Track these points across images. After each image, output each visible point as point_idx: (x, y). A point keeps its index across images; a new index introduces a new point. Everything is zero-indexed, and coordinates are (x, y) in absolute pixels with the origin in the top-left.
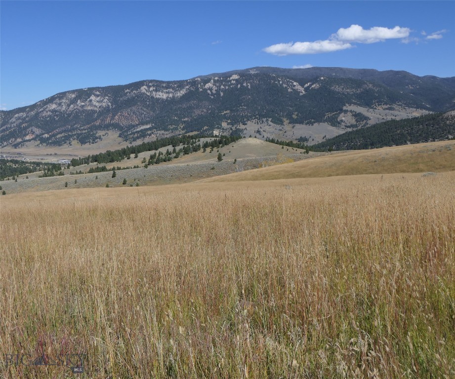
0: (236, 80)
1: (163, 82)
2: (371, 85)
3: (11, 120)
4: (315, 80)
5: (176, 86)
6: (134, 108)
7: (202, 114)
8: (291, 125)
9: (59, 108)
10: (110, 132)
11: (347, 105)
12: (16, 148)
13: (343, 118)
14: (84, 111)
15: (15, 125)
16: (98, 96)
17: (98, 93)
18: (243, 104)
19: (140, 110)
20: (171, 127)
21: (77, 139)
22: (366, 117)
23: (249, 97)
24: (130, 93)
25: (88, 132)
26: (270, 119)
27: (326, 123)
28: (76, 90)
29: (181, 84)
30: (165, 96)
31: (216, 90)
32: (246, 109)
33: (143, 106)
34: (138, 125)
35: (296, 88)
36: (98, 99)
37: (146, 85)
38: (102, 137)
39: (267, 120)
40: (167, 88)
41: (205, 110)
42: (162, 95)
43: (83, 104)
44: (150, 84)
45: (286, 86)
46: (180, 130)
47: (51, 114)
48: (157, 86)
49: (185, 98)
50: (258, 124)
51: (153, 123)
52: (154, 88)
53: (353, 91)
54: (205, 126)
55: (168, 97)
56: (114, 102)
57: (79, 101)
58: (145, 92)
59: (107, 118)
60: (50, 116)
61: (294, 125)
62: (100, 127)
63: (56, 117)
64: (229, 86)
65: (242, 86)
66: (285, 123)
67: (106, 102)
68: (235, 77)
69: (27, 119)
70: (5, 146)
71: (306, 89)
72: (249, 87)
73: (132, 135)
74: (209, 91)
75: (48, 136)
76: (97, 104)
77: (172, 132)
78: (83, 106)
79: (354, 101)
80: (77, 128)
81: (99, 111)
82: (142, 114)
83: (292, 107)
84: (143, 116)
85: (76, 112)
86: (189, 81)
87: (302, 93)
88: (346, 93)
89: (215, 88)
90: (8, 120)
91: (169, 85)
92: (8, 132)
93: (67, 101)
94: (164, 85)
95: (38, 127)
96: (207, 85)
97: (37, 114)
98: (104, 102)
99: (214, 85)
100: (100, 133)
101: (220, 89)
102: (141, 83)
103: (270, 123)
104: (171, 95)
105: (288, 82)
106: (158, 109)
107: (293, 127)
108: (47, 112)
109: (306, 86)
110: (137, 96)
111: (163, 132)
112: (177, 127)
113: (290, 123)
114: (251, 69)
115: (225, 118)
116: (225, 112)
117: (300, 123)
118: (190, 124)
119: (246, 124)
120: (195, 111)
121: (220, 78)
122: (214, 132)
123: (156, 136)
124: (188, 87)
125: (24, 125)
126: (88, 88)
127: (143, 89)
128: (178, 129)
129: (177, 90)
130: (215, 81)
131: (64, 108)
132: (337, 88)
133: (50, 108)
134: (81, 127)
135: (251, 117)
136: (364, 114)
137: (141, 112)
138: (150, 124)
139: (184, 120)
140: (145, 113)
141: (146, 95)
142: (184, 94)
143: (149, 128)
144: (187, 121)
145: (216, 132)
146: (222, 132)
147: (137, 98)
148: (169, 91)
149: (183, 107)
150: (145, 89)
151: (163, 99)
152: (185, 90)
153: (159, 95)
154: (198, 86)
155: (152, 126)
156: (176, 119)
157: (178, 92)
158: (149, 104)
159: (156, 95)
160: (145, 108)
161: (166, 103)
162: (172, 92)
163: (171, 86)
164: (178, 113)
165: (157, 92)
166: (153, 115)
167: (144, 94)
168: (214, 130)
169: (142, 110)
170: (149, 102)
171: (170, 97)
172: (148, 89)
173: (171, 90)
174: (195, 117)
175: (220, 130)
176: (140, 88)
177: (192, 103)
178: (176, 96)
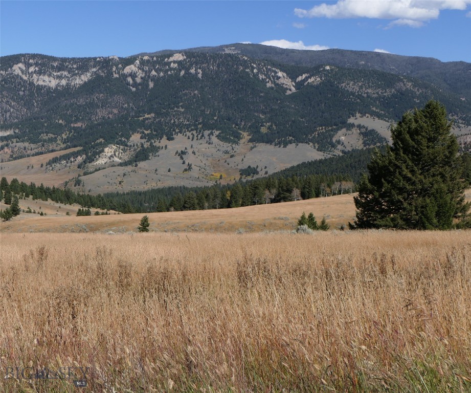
0: (179, 63)
1: (54, 59)
2: (410, 84)
4: (315, 70)
5: (75, 66)
7: (109, 118)
8: (251, 145)
11: (358, 115)
13: (343, 138)
18: (181, 104)
19: (4, 105)
20: (44, 137)
22: (382, 138)
23: (196, 92)
26: (217, 133)
27: (311, 144)
29: (83, 64)
30: (53, 83)
31: (142, 78)
32: (183, 113)
33: (12, 98)
35: (281, 81)
37: (25, 63)
39: (212, 134)
40: (59, 69)
41: (115, 111)
42: (49, 81)
44: (31, 61)
45: (264, 77)
46: (59, 142)
48: (43, 65)
49: (87, 88)
50: (193, 139)
51: (18, 128)
52: (37, 69)
53: (378, 93)
54: (101, 137)
55: (58, 85)
58: (20, 74)
61: (257, 145)
64: (166, 71)
65: (187, 73)
66: (242, 141)
68: (179, 57)
71: (299, 86)
72: (200, 76)
74: (130, 80)
77: (43, 146)
79: (374, 109)
82: (6, 112)
83: (264, 113)
84: (8, 114)
86: (98, 59)
87: (290, 90)
88: (365, 95)
89: (140, 74)
91: (63, 64)
94: (55, 64)
96: (128, 67)
99: (139, 68)
101: (149, 77)
102: (15, 59)
103: (214, 139)
104: (64, 82)
105: (268, 70)
106: (38, 104)
107: (252, 148)
109: (299, 79)
111: (26, 144)
112: (56, 138)
113: (250, 141)
114: (227, 46)
115: (143, 125)
116: (147, 116)
117: (267, 142)
118: (82, 132)
119: (173, 139)
120: (98, 111)
121: (152, 58)
122: (106, 150)
123: (12, 152)
124: (94, 70)
127: (18, 68)
128: (56, 141)
129: (76, 75)
130: (143, 63)
132: (351, 86)
135: (188, 127)
136: (379, 132)
137: (4, 109)
138: (12, 130)
139: (76, 125)
140: (12, 110)
141: (21, 78)
142: (87, 80)
143: (8, 135)
144: (78, 127)
145: (110, 150)
146: (122, 150)
147: (5, 83)
148: (62, 74)
149: (78, 103)
150: (20, 68)
151: (49, 88)
152: (89, 74)
153: (44, 81)
154: (112, 69)
155: (14, 132)
156: (61, 124)
157: (78, 78)
158: (24, 95)
159: (38, 80)
160: (14, 101)
161: (54, 95)
162: (67, 77)
163: (67, 67)
164: (68, 112)
165: (40, 75)
166: (27, 114)
167: (18, 78)
168: (106, 146)
169: (9, 105)
170: (24, 91)
171: (63, 86)
172: (26, 69)
173: (65, 73)
174: (96, 122)
175: (121, 147)
176: (11, 67)
177: (95, 98)
178: (73, 84)
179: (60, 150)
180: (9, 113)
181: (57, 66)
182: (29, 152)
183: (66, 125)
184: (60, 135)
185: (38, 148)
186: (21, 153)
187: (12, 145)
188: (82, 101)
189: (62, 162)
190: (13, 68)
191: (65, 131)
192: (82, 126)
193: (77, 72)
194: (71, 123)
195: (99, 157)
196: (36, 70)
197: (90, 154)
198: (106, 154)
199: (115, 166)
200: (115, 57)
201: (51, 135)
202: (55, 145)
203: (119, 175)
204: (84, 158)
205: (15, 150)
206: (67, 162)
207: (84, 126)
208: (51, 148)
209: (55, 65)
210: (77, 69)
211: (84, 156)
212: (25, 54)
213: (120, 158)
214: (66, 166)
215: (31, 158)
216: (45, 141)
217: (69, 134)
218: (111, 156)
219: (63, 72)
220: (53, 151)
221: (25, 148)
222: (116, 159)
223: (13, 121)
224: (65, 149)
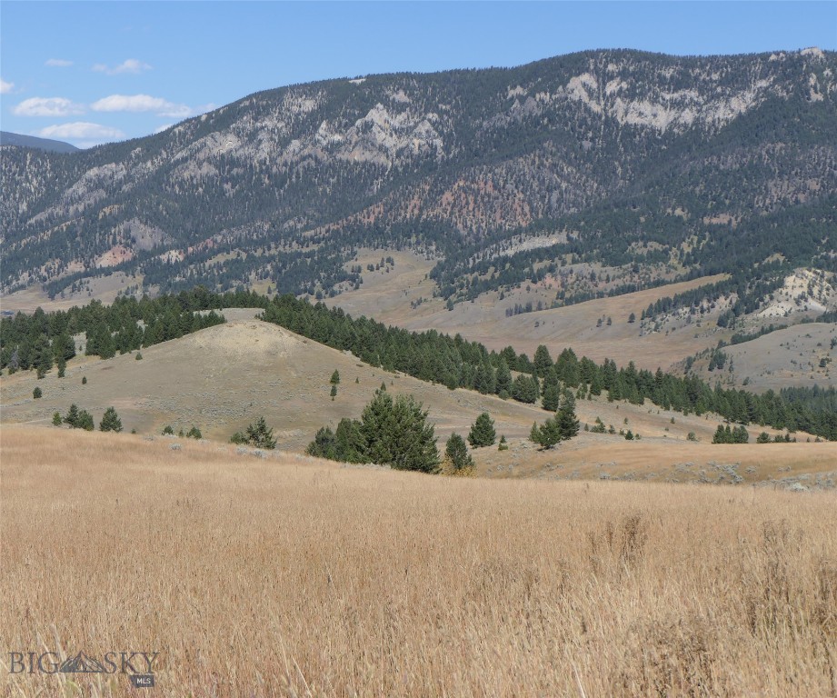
1: (664, 60)
3: (71, 190)
5: (715, 77)
6: (523, 164)
7: (797, 202)
9: (249, 150)
10: (399, 258)
12: (52, 297)
14: (334, 168)
15: (81, 208)
16: (398, 108)
17: (401, 97)
19: (546, 173)
20: (639, 249)
21: (273, 278)
24: (522, 99)
25: (321, 251)
28: (324, 84)
29: (736, 71)
30: (662, 119)
33: (565, 157)
34: (518, 231)
36: (398, 120)
37: (596, 72)
38: (365, 274)
40: (678, 84)
41: (814, 185)
42: (653, 115)
43: (337, 138)
44: (611, 67)
46: (673, 261)
47: (213, 171)
48: (638, 75)
49: (745, 128)
51: (578, 228)
52: (624, 85)
54: (777, 250)
55: (674, 124)
56: (458, 135)
57: (324, 125)
58: (585, 99)
59: (407, 197)
60: (208, 182)
62: (376, 235)
63: (227, 186)
67: (424, 135)
69: (125, 188)
70: (22, 287)
73: (476, 274)
75: (181, 258)
76: (391, 142)
77: (636, 270)
78: (333, 148)
80: (293, 231)
81: (395, 168)
82: (549, 190)
84: (555, 195)
85: (307, 170)
86: (773, 57)
90: (62, 191)
91: (687, 72)
92: (46, 236)
93: (280, 125)
94: (668, 73)
95: (153, 219)
97: (167, 169)
98: (419, 136)
100: (365, 257)
102: (574, 64)
104: (688, 116)
106: (625, 171)
108: (200, 165)
110: (548, 114)
111: (596, 267)
112: (666, 252)
118: (730, 237)
120: (771, 184)
122: (789, 280)
123: (563, 285)
124: (764, 84)
125: (107, 210)
126: (368, 77)
127: (579, 87)
128: (666, 260)
129: (717, 97)
131: (266, 147)
133: (215, 152)
134: (306, 228)
137: (547, 182)
138: (564, 233)
139: (715, 221)
140: (564, 185)
141: (588, 110)
142: (743, 111)
143: (554, 246)
144: (721, 226)
145: (799, 282)
146: (829, 281)
147: (549, 121)
148: (684, 97)
149: (722, 167)
150: (584, 85)
151: (653, 130)
152: (749, 96)
153: (641, 114)
154: (806, 81)
155: (569, 239)
156: (680, 217)
157: (722, 105)
158: (593, 148)
159: (626, 113)
160: (570, 163)
161: (664, 147)
162: (697, 104)
163: (696, 78)
164: (697, 189)
165: (632, 101)
166: (599, 195)
167: (579, 108)
168: (790, 272)
169: (557, 173)
170: (592, 140)
171: (685, 125)
172: (598, 87)
173: (692, 94)
174: (765, 213)
175: (826, 273)
176: (565, 83)
177: (764, 153)
178: (709, 119)
179: (676, 281)
180: (557, 191)
181: (672, 77)
182: (602, 286)
183: (690, 222)
184: (677, 243)
185: (624, 275)
186: (582, 288)
187: (562, 269)
188: (730, 162)
189: (680, 310)
190: (570, 86)
191: (688, 234)
192: (730, 222)
193: (719, 90)
194: (705, 215)
195: (772, 298)
196: (621, 88)
197: (748, 292)
198: (789, 290)
199: (811, 321)
200: (815, 51)
201: (654, 246)
202: (664, 268)
203: (819, 345)
204: (734, 302)
205: (570, 281)
206: (693, 312)
207: (734, 223)
208: (653, 276)
209: (668, 76)
210: (721, 83)
211: (734, 297)
212: (599, 51)
213: (825, 303)
214: (689, 320)
215: (607, 300)
216: (640, 259)
217: (699, 242)
218: (802, 297)
219: (687, 92)
220: (658, 283)
221: (593, 277)
222: (814, 304)
223: (565, 211)
224: (689, 278)
